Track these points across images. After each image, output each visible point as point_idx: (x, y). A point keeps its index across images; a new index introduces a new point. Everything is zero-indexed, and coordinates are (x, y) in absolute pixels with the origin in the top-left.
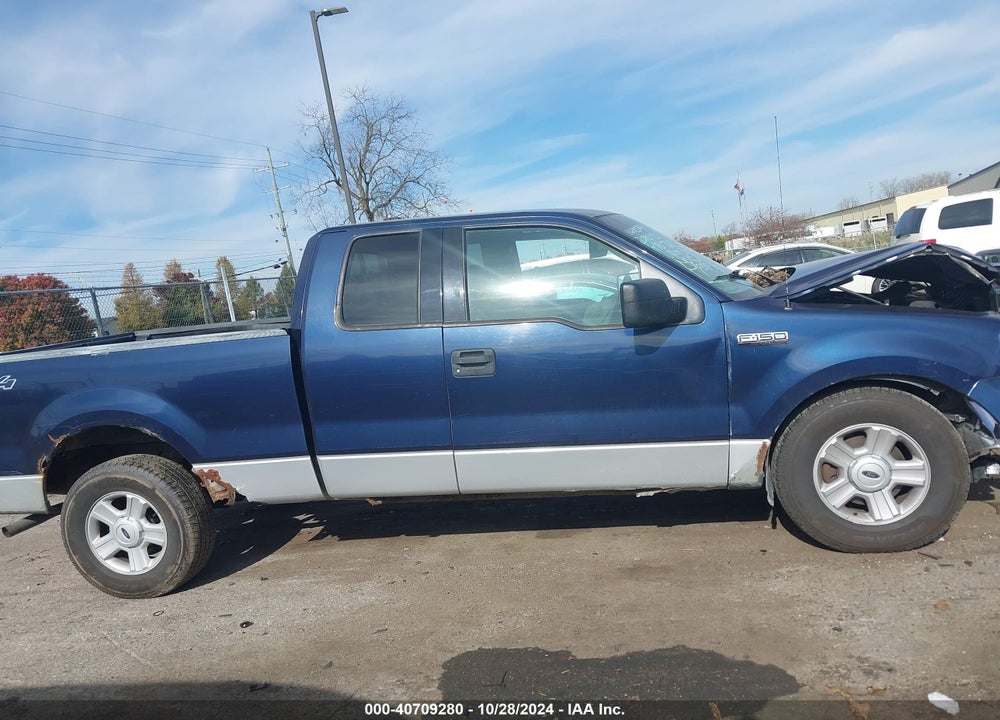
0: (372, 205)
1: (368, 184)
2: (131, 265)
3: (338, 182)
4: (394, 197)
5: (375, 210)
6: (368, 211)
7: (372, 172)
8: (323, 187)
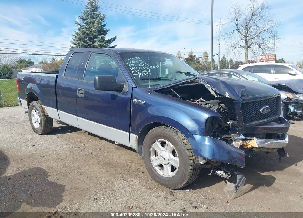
0: (248, 38)
1: (248, 31)
2: (179, 51)
3: (238, 30)
4: (257, 36)
5: (248, 40)
6: (246, 40)
7: (250, 27)
8: (232, 32)
